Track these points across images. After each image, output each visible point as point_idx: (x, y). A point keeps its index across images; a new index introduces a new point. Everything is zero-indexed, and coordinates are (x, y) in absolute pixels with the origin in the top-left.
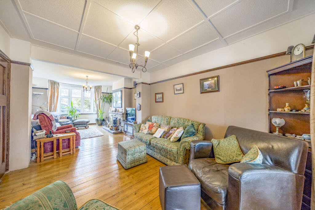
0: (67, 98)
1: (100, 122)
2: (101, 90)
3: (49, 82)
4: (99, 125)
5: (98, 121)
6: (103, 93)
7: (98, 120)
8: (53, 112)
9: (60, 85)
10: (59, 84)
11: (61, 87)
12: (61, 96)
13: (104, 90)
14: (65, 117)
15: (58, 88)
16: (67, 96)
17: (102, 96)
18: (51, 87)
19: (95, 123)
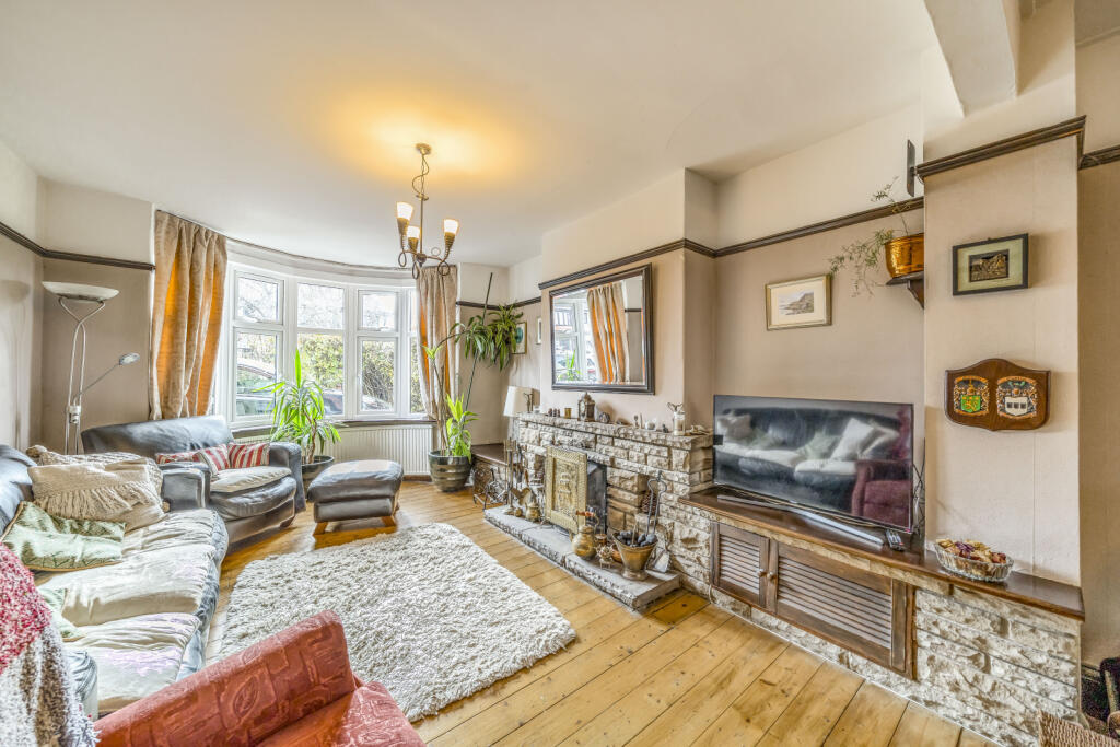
0: (270, 333)
1: (452, 475)
2: (454, 290)
3: (158, 222)
4: (447, 491)
5: (442, 470)
6: (462, 304)
7: (443, 462)
8: (184, 415)
9: (229, 254)
10: (227, 247)
11: (233, 265)
12: (234, 318)
13: (468, 287)
14: (261, 450)
15: (217, 272)
16: (271, 323)
17: (458, 320)
18: (172, 258)
19: (427, 472)
